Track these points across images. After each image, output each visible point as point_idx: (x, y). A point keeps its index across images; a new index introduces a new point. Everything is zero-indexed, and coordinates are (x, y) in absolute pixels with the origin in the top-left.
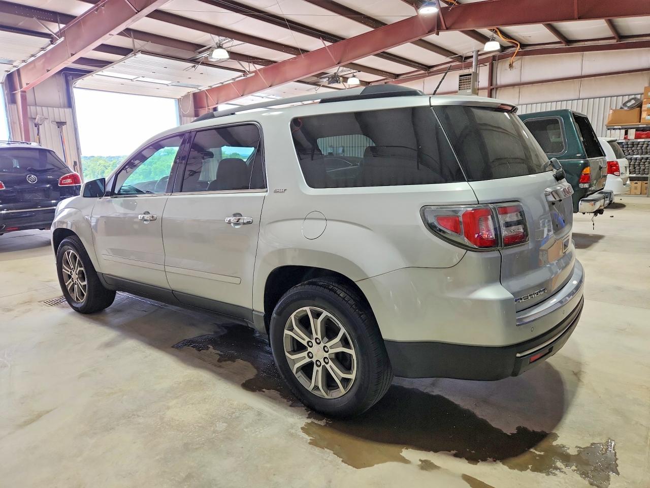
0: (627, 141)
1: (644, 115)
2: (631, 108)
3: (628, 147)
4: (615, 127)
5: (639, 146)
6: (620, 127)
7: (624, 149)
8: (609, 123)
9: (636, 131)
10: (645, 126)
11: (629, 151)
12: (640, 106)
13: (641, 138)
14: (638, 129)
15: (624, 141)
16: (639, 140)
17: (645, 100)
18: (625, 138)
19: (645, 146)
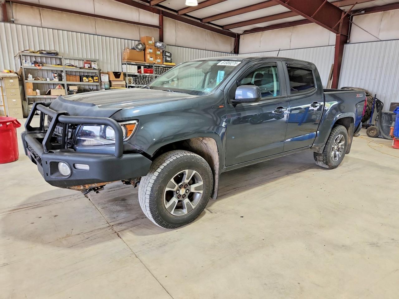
0: (140, 74)
1: (148, 57)
2: (141, 50)
3: (141, 79)
4: (132, 63)
5: (147, 78)
6: (134, 63)
7: (139, 80)
8: (128, 59)
9: (144, 67)
10: (148, 64)
11: (142, 82)
12: (144, 50)
13: (147, 73)
14: (145, 67)
15: (138, 74)
16: (147, 74)
17: (147, 46)
18: (138, 72)
19: (150, 78)
